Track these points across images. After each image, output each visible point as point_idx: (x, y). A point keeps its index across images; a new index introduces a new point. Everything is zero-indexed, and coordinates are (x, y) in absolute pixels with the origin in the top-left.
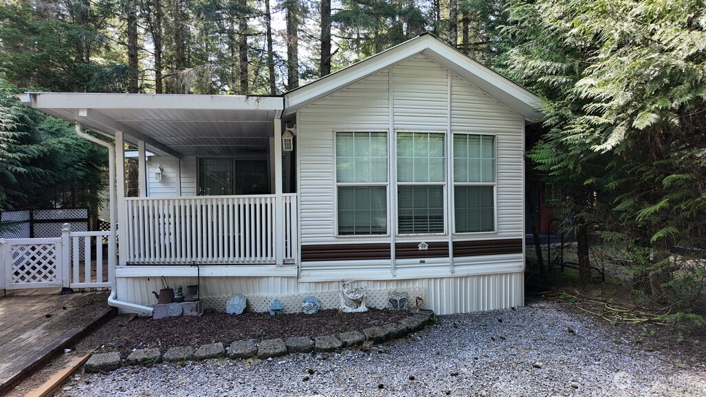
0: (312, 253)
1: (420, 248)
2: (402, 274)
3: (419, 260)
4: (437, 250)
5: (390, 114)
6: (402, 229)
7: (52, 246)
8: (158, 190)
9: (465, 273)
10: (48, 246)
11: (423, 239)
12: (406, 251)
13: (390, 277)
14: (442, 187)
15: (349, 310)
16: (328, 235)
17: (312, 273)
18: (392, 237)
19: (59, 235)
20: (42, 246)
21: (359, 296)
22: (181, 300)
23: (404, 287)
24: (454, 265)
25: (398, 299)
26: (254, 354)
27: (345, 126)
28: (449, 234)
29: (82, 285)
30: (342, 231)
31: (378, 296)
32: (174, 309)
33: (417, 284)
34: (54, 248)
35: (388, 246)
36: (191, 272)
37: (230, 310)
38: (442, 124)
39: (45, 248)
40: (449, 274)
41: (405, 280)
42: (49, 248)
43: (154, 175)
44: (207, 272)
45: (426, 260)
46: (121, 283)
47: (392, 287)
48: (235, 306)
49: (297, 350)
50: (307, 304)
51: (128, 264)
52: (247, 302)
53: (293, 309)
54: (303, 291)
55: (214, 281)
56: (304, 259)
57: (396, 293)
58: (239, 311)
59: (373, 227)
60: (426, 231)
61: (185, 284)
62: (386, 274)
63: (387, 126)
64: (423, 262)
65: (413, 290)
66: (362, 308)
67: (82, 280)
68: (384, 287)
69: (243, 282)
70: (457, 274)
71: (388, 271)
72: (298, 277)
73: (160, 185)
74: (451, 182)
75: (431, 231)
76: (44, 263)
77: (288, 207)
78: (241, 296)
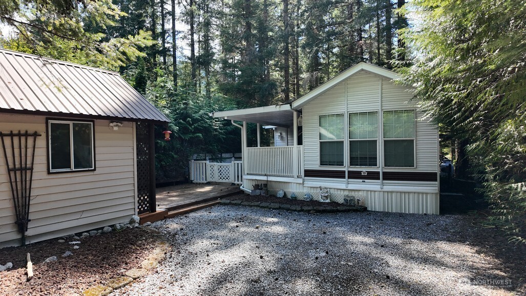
0: (309, 173)
1: (362, 174)
2: (351, 187)
3: (362, 180)
4: (373, 176)
5: (346, 104)
6: (352, 163)
8: (280, 144)
9: (390, 190)
11: (364, 169)
12: (354, 175)
13: (345, 188)
14: (376, 141)
15: (322, 201)
16: (316, 165)
17: (309, 183)
18: (346, 167)
19: (231, 162)
21: (326, 195)
22: (261, 189)
23: (353, 194)
24: (383, 184)
25: (349, 199)
26: (267, 207)
27: (322, 112)
28: (380, 167)
29: (238, 183)
30: (322, 163)
31: (339, 197)
32: (258, 192)
33: (360, 193)
34: (230, 167)
35: (344, 172)
36: (264, 178)
37: (278, 196)
38: (375, 106)
39: (227, 167)
40: (380, 190)
41: (353, 190)
42: (228, 167)
43: (277, 137)
44: (271, 179)
45: (365, 180)
46: (245, 181)
47: (346, 193)
48: (280, 194)
49: (283, 209)
50: (306, 196)
51: (247, 174)
52: (285, 193)
53: (301, 198)
54: (306, 191)
55: (273, 183)
56: (305, 176)
57: (347, 196)
58: (281, 196)
59: (337, 162)
60: (367, 165)
61: (263, 183)
62: (343, 186)
63: (344, 110)
64: (364, 182)
65: (357, 195)
66: (328, 201)
67: (238, 181)
68: (342, 192)
69: (283, 184)
70: (385, 190)
71: (344, 185)
72: (303, 184)
73: (280, 141)
74: (382, 139)
75: (370, 165)
76: (227, 172)
77: (299, 152)
78: (283, 190)
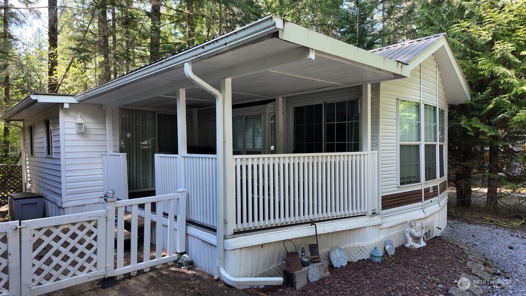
0: (390, 202)
4: (435, 192)
5: (421, 89)
6: (426, 177)
7: (93, 223)
10: (86, 224)
11: (431, 185)
12: (427, 194)
14: (435, 146)
17: (387, 219)
18: (423, 184)
20: (78, 226)
25: (427, 231)
27: (403, 95)
28: (438, 180)
30: (402, 181)
34: (95, 226)
35: (421, 192)
37: (336, 264)
39: (82, 228)
48: (339, 258)
50: (388, 246)
54: (384, 236)
56: (383, 207)
59: (413, 177)
63: (420, 99)
64: (431, 201)
66: (423, 243)
72: (381, 223)
73: (78, 138)
